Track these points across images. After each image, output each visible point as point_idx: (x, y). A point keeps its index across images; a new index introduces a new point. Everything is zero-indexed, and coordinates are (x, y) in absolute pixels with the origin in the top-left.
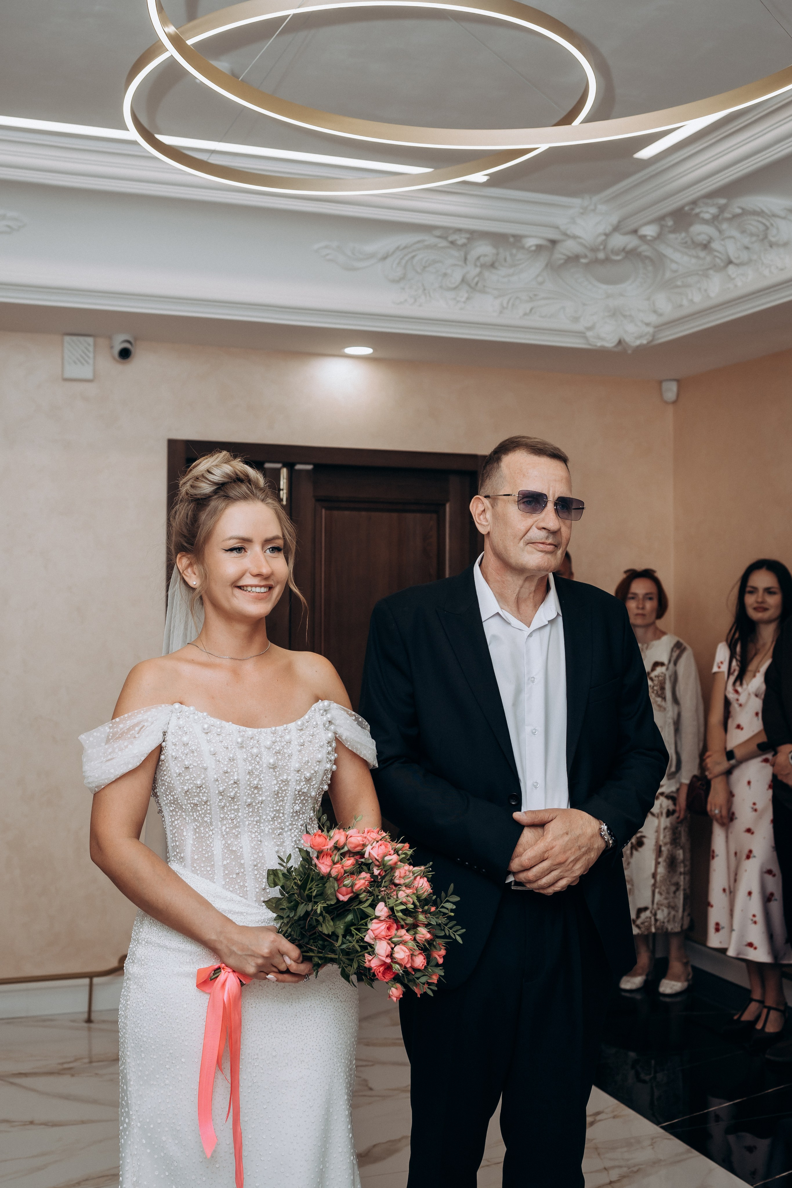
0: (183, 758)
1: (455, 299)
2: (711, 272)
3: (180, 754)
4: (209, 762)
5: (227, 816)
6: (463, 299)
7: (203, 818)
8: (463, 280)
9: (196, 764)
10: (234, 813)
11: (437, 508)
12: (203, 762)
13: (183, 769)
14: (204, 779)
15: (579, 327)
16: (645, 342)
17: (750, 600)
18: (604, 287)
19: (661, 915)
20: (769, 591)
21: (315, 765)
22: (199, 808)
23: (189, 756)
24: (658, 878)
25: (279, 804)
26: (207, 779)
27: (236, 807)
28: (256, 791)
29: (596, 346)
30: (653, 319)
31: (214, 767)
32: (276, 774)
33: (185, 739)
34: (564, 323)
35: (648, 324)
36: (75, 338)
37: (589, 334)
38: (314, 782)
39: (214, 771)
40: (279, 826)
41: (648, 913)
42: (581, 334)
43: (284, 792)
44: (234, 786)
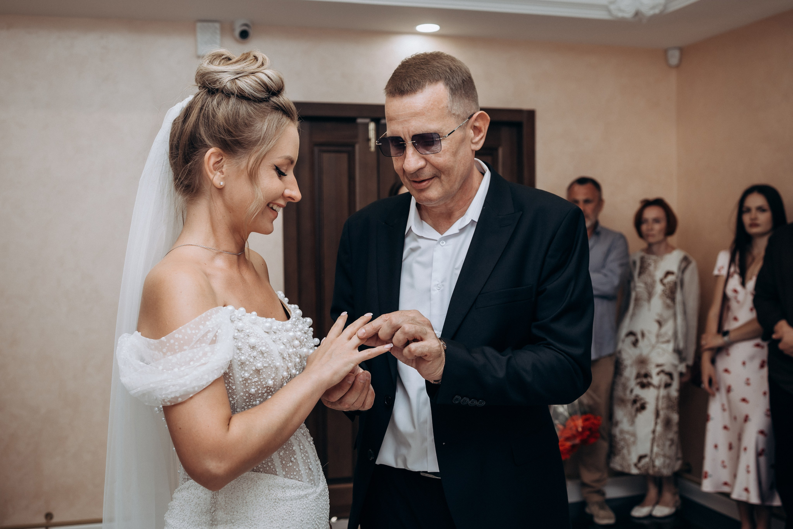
13: (251, 372)
17: (747, 219)
19: (658, 462)
20: (761, 209)
23: (258, 358)
24: (657, 434)
29: (617, 17)
33: (251, 341)
36: (205, 24)
37: (612, 7)
41: (646, 460)
42: (606, 8)
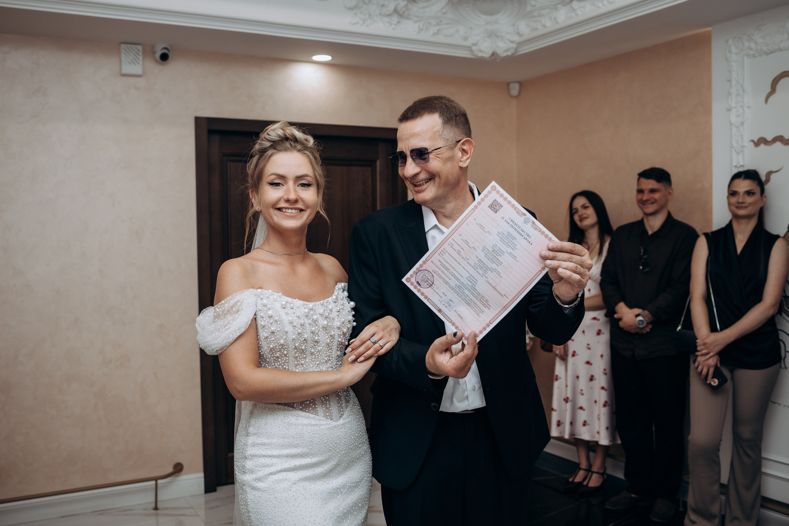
0: (270, 325)
1: (389, 22)
2: (559, 6)
3: (266, 323)
4: (288, 328)
5: (299, 362)
6: (395, 22)
7: (283, 366)
8: (396, 11)
9: (279, 330)
10: (303, 360)
11: (371, 163)
12: (284, 327)
13: (270, 334)
14: (285, 339)
15: (468, 43)
16: (509, 53)
17: (576, 217)
18: (484, 17)
20: (584, 206)
21: (348, 324)
22: (279, 360)
23: (273, 324)
25: (330, 351)
26: (287, 339)
27: (305, 356)
28: (316, 344)
29: (477, 56)
30: (517, 38)
31: (292, 330)
32: (327, 331)
33: (270, 312)
34: (457, 40)
35: (512, 42)
36: (129, 46)
37: (474, 48)
38: (347, 335)
39: (292, 333)
40: (330, 365)
43: (332, 343)
44: (304, 342)
